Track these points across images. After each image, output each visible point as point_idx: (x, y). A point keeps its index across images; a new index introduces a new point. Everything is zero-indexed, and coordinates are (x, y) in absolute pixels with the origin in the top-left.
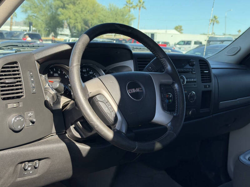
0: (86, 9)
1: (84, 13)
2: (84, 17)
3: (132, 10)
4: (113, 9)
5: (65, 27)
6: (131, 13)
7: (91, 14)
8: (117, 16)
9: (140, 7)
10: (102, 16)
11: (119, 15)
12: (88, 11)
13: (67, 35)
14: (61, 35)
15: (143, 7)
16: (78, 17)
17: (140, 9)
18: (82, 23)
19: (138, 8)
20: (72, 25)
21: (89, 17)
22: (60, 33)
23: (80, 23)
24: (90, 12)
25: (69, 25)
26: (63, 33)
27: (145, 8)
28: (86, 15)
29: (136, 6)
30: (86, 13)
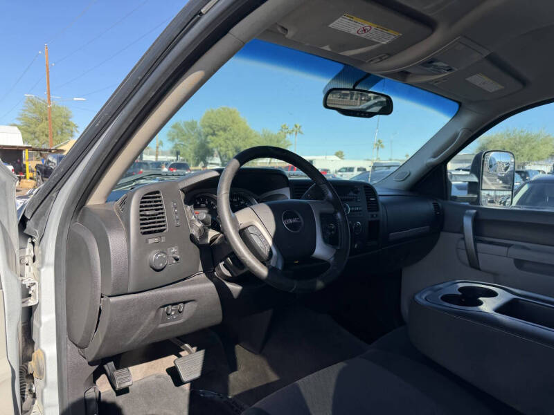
0: (237, 136)
1: (236, 140)
2: (236, 145)
3: (288, 135)
4: (267, 135)
5: (215, 155)
6: (286, 139)
7: (244, 140)
9: (296, 133)
13: (218, 164)
14: (211, 164)
15: (299, 132)
16: (229, 145)
18: (234, 150)
19: (294, 133)
20: (222, 154)
22: (209, 162)
25: (219, 153)
26: (213, 162)
27: (302, 133)
28: (238, 142)
29: (293, 131)
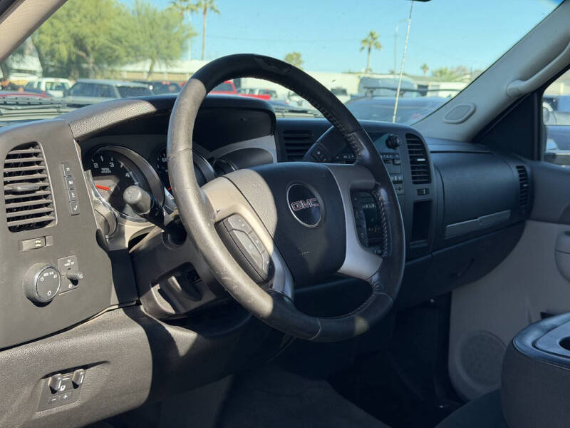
0: (78, 11)
1: (76, 19)
2: (75, 30)
3: (187, 13)
4: (143, 13)
5: (27, 52)
6: (184, 22)
7: (93, 22)
8: (153, 28)
9: (205, 10)
10: (119, 29)
11: (159, 26)
12: (85, 17)
13: (32, 73)
14: (19, 71)
15: (212, 8)
16: (60, 30)
17: (205, 12)
18: (71, 43)
19: (201, 10)
20: (44, 49)
21: (86, 30)
22: (15, 66)
23: (65, 42)
24: (89, 16)
25: (38, 49)
26: (22, 67)
27: (217, 11)
28: (79, 24)
29: (197, 5)
30: (81, 21)
